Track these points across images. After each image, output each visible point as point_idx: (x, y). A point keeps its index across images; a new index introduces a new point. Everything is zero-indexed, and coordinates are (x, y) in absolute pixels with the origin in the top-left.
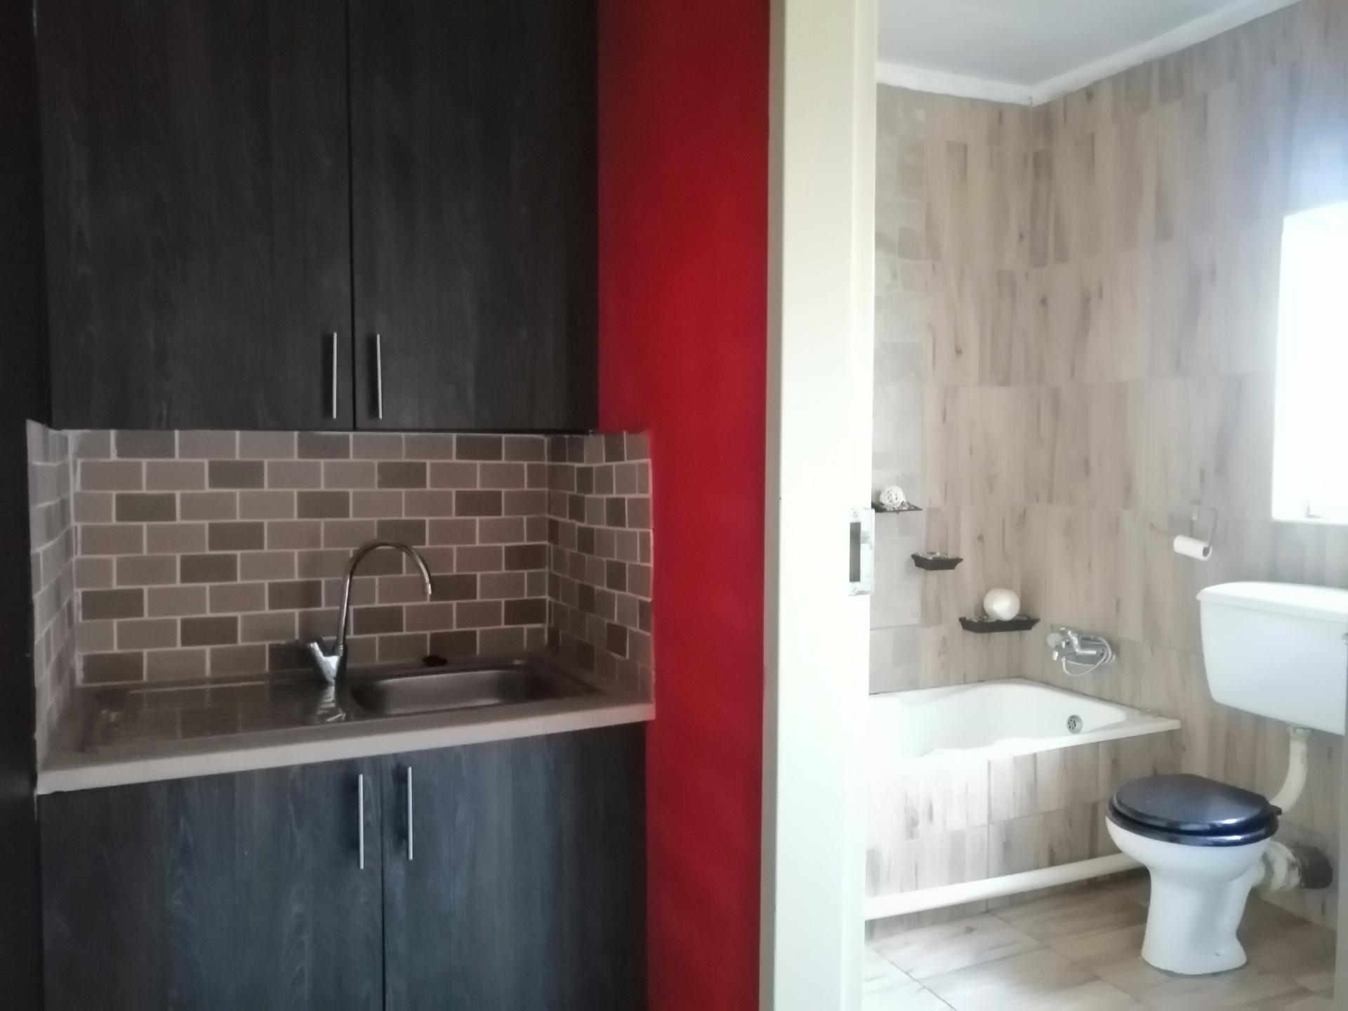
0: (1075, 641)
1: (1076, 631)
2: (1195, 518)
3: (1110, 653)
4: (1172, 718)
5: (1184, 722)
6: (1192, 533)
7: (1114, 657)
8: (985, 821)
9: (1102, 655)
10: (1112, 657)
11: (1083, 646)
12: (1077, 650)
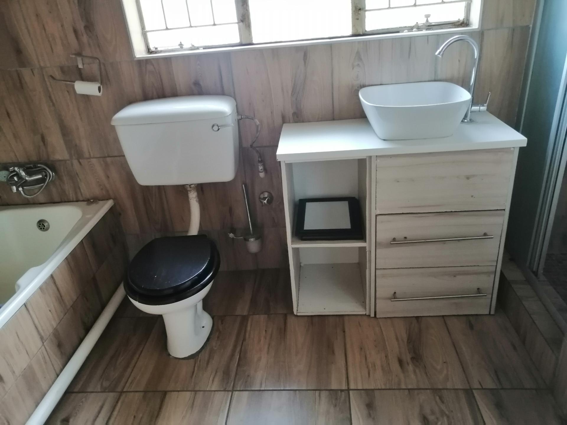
0: (23, 174)
1: (20, 166)
2: (80, 66)
3: (51, 173)
4: (108, 199)
5: (115, 199)
6: (83, 78)
7: (54, 173)
8: (39, 344)
9: (46, 176)
10: (53, 174)
11: (30, 174)
12: (27, 179)
